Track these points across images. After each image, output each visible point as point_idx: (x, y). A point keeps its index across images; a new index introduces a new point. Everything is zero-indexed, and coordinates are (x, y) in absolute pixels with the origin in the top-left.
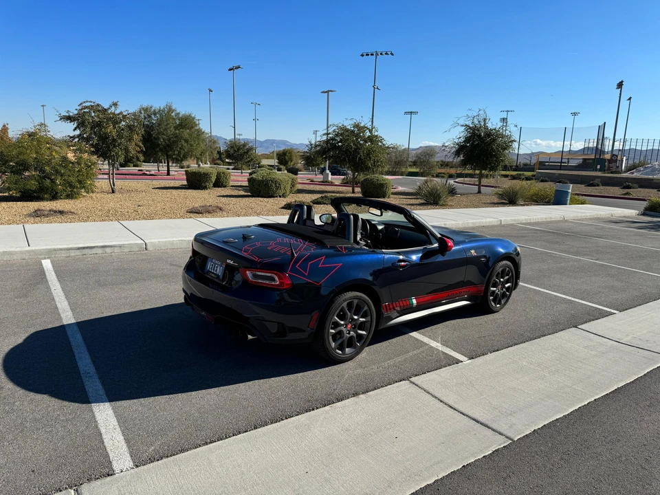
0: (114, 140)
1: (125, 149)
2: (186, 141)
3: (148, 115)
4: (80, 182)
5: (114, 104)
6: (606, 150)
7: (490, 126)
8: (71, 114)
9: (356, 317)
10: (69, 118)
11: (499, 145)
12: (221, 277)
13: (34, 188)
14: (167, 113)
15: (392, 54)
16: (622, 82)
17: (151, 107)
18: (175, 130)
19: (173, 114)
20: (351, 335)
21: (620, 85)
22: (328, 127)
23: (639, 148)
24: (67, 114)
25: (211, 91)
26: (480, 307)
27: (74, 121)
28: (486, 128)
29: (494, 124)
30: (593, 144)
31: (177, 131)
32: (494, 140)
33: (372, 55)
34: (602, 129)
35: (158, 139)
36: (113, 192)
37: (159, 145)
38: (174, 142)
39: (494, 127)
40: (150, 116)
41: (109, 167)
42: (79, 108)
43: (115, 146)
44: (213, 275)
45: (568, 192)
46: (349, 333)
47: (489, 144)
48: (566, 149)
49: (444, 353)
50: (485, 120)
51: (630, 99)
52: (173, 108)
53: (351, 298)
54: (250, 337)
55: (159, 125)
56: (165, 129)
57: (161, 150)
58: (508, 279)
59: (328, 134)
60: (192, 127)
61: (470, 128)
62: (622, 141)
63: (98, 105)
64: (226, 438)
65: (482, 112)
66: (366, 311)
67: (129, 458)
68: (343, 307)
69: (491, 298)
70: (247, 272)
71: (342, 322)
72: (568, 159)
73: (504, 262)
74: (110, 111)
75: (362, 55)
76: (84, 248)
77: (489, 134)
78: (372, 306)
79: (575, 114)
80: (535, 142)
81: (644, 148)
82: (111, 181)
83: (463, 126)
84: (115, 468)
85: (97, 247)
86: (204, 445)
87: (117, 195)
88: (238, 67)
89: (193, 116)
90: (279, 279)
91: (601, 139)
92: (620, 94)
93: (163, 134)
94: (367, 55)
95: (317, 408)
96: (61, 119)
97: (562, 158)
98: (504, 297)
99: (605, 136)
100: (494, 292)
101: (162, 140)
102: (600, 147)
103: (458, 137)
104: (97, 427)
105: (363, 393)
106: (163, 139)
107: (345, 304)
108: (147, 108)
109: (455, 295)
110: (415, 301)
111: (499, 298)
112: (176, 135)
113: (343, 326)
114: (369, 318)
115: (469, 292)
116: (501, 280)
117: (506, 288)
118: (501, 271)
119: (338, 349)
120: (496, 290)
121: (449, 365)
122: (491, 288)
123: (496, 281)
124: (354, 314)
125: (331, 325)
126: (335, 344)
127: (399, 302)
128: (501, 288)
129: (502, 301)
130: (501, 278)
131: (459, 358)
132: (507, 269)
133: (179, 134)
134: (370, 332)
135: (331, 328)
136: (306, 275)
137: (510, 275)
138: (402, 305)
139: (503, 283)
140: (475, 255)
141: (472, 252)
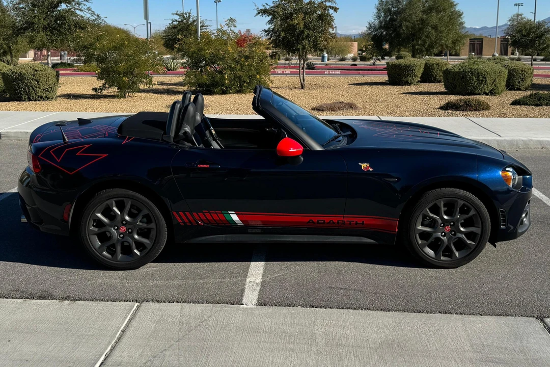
2: (435, 28)
8: (268, 7)
10: (264, 12)
24: (264, 8)
27: (269, 14)
31: (425, 16)
36: (302, 87)
41: (300, 61)
71: (108, 222)
82: (301, 76)
87: (305, 91)
96: (259, 13)
109: (329, 222)
110: (235, 217)
111: (445, 246)
112: (422, 21)
113: (111, 227)
114: (153, 225)
115: (363, 224)
116: (445, 217)
117: (466, 234)
118: (442, 203)
119: (108, 252)
120: (435, 232)
121: (218, 303)
122: (420, 227)
123: (431, 217)
124: (129, 216)
125: (92, 222)
126: (101, 246)
127: (203, 213)
128: (451, 232)
129: (457, 254)
130: (446, 215)
131: (244, 300)
132: (461, 203)
133: (427, 19)
134: (156, 242)
135: (93, 225)
136: (59, 161)
137: (472, 213)
138: (209, 218)
139: (454, 224)
140: (369, 170)
141: (364, 166)
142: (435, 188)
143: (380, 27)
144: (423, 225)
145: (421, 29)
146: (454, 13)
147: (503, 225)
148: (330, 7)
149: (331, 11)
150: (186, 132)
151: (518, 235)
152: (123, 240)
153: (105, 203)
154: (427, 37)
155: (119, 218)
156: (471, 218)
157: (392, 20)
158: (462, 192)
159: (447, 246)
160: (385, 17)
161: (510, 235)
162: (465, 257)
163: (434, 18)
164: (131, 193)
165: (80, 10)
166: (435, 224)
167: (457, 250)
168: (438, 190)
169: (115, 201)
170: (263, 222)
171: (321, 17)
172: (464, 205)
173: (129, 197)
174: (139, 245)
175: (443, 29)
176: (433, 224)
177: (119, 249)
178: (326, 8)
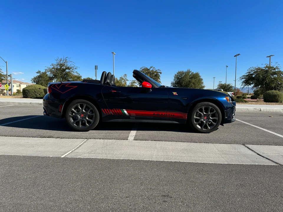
2: (194, 83)
9: (85, 112)
17: (182, 71)
18: (190, 79)
37: (182, 85)
52: (191, 71)
55: (184, 77)
56: (186, 79)
66: (92, 110)
69: (196, 123)
71: (77, 112)
88: (239, 54)
106: (184, 83)
109: (161, 115)
110: (125, 112)
111: (204, 124)
112: (190, 81)
113: (78, 114)
114: (94, 114)
115: (174, 115)
116: (205, 113)
117: (212, 120)
118: (204, 108)
119: (76, 124)
120: (201, 119)
121: (118, 139)
122: (195, 117)
123: (199, 113)
124: (85, 110)
125: (70, 112)
126: (73, 122)
127: (114, 110)
128: (207, 119)
129: (209, 128)
130: (205, 112)
131: (129, 139)
132: (211, 107)
133: (191, 81)
134: (95, 121)
135: (71, 114)
136: (58, 88)
137: (215, 111)
138: (116, 112)
139: (208, 116)
140: (176, 95)
141: (174, 93)
142: (201, 102)
143: (175, 83)
144: (196, 116)
145: (189, 84)
146: (200, 79)
147: (226, 117)
148: (159, 72)
149: (159, 74)
150: (108, 82)
151: (232, 121)
152: (82, 120)
153: (76, 105)
154: (191, 86)
155: (81, 111)
156: (214, 113)
157: (179, 81)
158: (211, 104)
159: (205, 124)
160: (177, 80)
161: (229, 121)
162: (212, 129)
163: (193, 80)
164: (86, 101)
165: (73, 72)
166: (201, 116)
167: (209, 126)
168: (202, 103)
169: (80, 104)
170: (136, 114)
171: (156, 75)
172: (212, 109)
173: (85, 103)
174: (89, 122)
175: (196, 84)
176: (200, 116)
177: (80, 123)
178: (158, 73)
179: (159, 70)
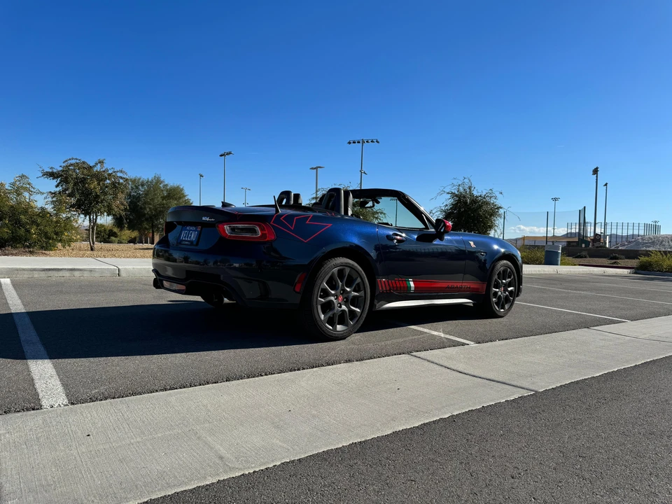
0: (97, 196)
1: (108, 206)
3: (136, 186)
4: (57, 234)
5: (100, 162)
6: (589, 236)
7: (475, 193)
9: (348, 289)
10: (52, 175)
11: (485, 211)
12: (195, 243)
13: (6, 236)
14: (155, 185)
15: (377, 142)
16: (597, 168)
17: (140, 179)
18: (163, 200)
19: (161, 186)
20: (342, 309)
21: (596, 171)
22: (317, 191)
23: (619, 233)
25: (201, 176)
26: (483, 309)
27: (57, 177)
28: (472, 195)
29: (479, 191)
30: (575, 230)
31: (165, 202)
32: (480, 207)
33: (359, 142)
34: (582, 212)
35: (145, 208)
36: (92, 250)
37: (145, 215)
38: (162, 212)
39: (479, 194)
40: (137, 188)
42: (64, 164)
43: (97, 202)
44: (186, 243)
45: (558, 253)
46: (340, 307)
47: (476, 210)
48: (550, 235)
49: (447, 339)
50: (470, 188)
51: (606, 185)
52: (162, 179)
53: (342, 265)
54: (226, 300)
55: (146, 195)
56: (152, 199)
57: (147, 220)
58: (510, 281)
59: (316, 198)
60: (180, 198)
61: (457, 196)
62: (603, 224)
63: (84, 163)
64: (191, 386)
65: (466, 181)
66: (358, 284)
67: (64, 396)
68: (333, 273)
69: (494, 299)
70: (225, 226)
71: (333, 292)
72: (553, 242)
73: (505, 262)
74: (95, 169)
75: (349, 143)
76: (50, 270)
77: (474, 201)
78: (366, 279)
79: (555, 199)
80: (519, 228)
81: (625, 234)
83: (448, 193)
84: (43, 403)
85: (65, 269)
86: (161, 390)
88: (229, 153)
89: (181, 187)
90: (262, 230)
91: (583, 224)
92: (597, 180)
93: (150, 204)
94: (354, 142)
95: (304, 369)
96: (44, 175)
97: (547, 242)
98: (508, 301)
99: (587, 221)
100: (496, 293)
101: (148, 210)
102: (582, 231)
103: (445, 204)
104: (30, 374)
105: (357, 361)
106: (150, 208)
107: (335, 270)
108: (135, 180)
109: (456, 288)
110: (412, 284)
113: (333, 296)
114: (362, 293)
115: (470, 288)
116: (503, 281)
119: (328, 323)
120: (499, 292)
122: (493, 289)
123: (498, 281)
125: (320, 292)
126: (324, 316)
127: (395, 281)
132: (509, 270)
134: (363, 311)
138: (398, 285)
140: (474, 247)
141: (471, 243)
153: (332, 271)
164: (350, 261)
173: (349, 266)
179: (121, 171)
